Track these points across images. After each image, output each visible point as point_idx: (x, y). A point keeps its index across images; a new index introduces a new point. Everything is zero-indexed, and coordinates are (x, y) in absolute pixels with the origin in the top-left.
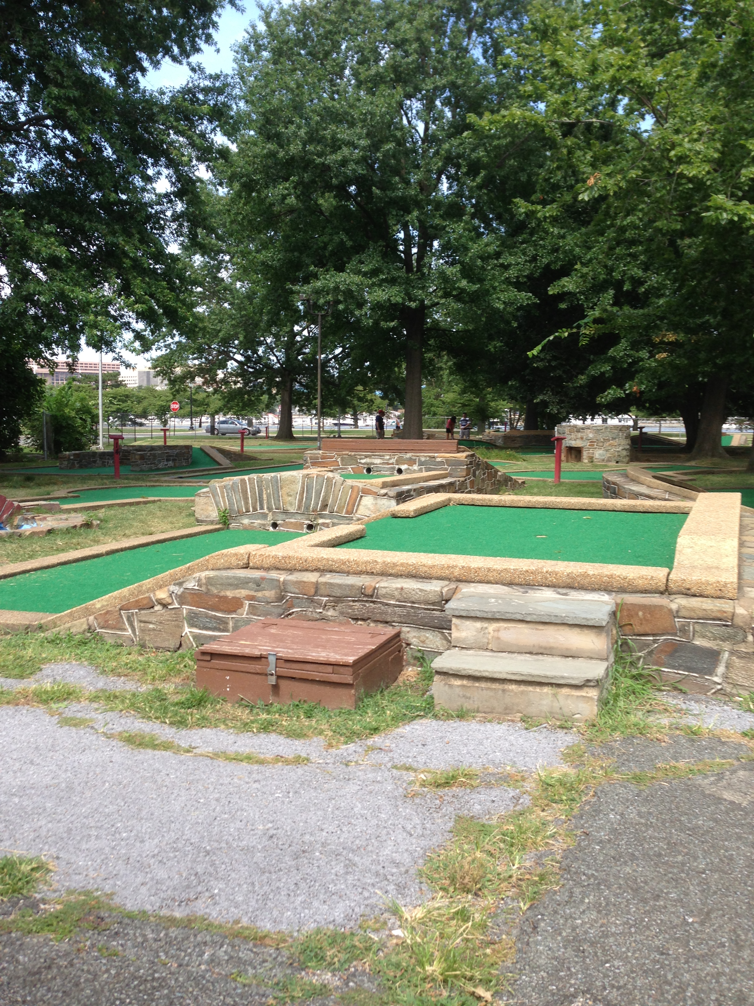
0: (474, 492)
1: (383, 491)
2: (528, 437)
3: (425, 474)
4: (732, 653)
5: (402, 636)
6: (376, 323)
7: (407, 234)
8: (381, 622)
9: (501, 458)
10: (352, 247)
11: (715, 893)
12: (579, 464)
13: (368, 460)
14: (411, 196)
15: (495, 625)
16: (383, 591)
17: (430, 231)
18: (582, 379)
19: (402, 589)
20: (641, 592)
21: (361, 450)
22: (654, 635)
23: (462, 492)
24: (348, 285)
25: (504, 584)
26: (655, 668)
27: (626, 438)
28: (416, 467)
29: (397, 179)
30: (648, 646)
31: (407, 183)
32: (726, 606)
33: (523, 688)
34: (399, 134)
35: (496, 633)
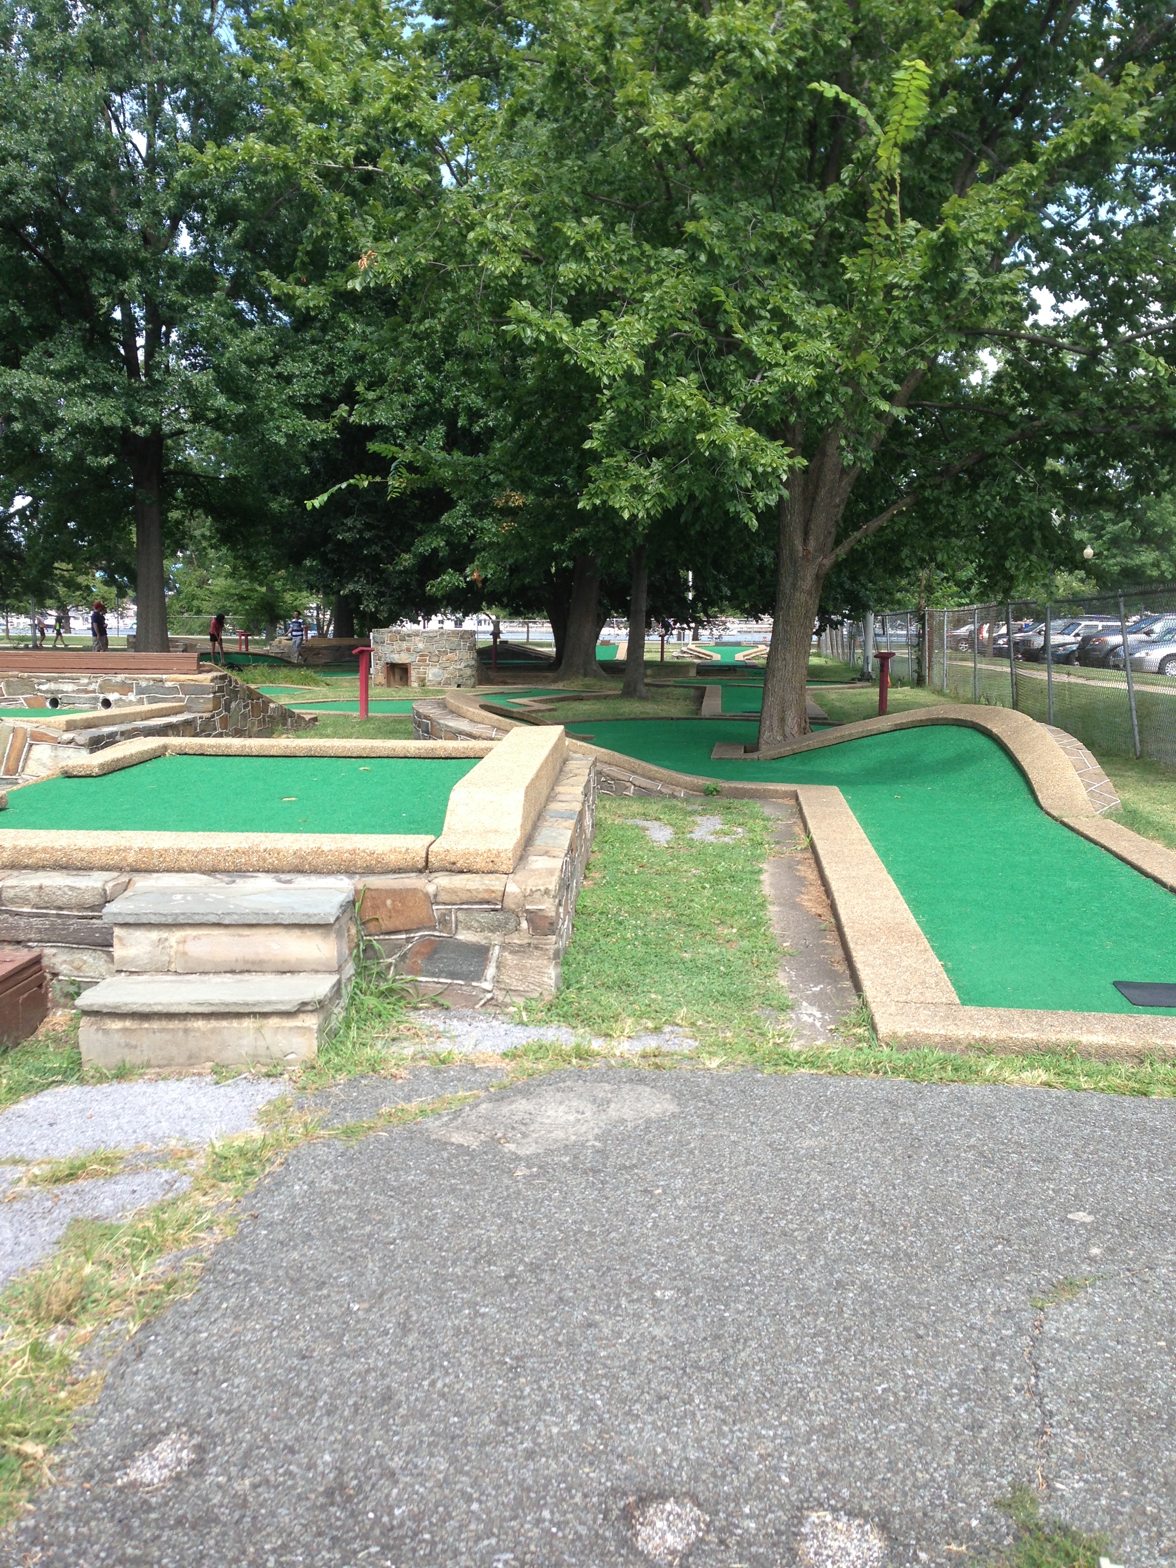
0: (227, 735)
1: (68, 736)
2: (338, 649)
3: (147, 707)
4: (504, 947)
5: (45, 962)
6: (79, 458)
7: (128, 314)
8: (9, 942)
9: (293, 682)
10: (30, 327)
11: (400, 1266)
12: (405, 689)
13: (52, 686)
14: (127, 251)
15: (179, 934)
16: (10, 893)
17: (163, 310)
18: (407, 560)
19: (41, 887)
20: (394, 871)
21: (39, 669)
22: (407, 931)
23: (208, 736)
24: (28, 390)
25: (203, 872)
26: (410, 977)
27: (470, 649)
28: (132, 697)
29: (102, 220)
30: (400, 947)
31: (121, 228)
32: (495, 883)
33: (213, 1024)
34: (102, 149)
35: (181, 946)
